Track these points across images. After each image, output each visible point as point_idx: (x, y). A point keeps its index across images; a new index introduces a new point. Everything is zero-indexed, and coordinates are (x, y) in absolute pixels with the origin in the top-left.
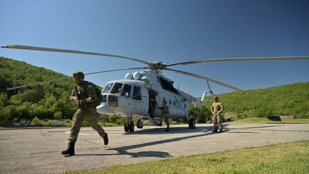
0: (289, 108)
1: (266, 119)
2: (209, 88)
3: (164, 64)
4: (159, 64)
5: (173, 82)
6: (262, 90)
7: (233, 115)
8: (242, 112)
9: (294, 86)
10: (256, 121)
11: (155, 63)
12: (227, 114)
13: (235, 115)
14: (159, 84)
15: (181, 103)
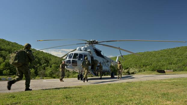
0: (174, 64)
1: (156, 72)
2: (121, 53)
3: (97, 41)
4: (94, 41)
5: (101, 51)
6: (156, 52)
7: (135, 70)
8: (142, 68)
9: (177, 49)
10: (149, 73)
11: (91, 40)
12: (131, 69)
13: (137, 70)
14: (95, 53)
15: (106, 63)
